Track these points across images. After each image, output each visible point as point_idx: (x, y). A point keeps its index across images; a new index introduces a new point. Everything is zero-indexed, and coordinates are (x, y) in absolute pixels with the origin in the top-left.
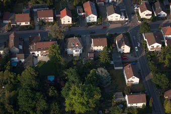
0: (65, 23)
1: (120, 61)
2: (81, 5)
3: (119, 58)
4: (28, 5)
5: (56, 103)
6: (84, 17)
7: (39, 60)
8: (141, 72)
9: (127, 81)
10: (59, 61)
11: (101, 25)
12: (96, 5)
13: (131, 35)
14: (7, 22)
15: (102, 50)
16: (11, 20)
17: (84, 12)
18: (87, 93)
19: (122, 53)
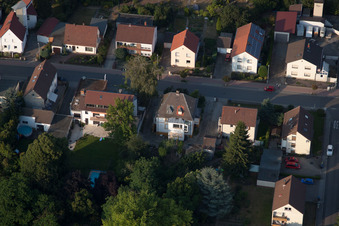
0: (179, 65)
1: (278, 167)
3: (277, 163)
4: (110, 14)
7: (85, 131)
10: (125, 138)
11: (264, 82)
13: (328, 117)
14: (46, 39)
16: (54, 36)
17: (232, 47)
18: (151, 214)
19: (289, 151)
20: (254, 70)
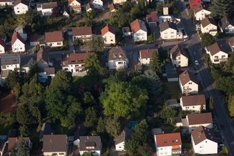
1: (176, 72)
3: (174, 71)
5: (92, 108)
6: (131, 37)
7: (73, 76)
9: (182, 87)
12: (147, 25)
13: (190, 51)
16: (40, 41)
17: (131, 31)
18: (130, 90)
19: (177, 66)
20: (146, 39)
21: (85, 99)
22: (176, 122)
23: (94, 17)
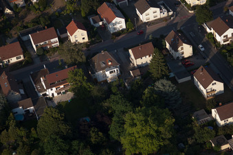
1: (184, 68)
2: (93, 12)
3: (181, 66)
4: (11, 35)
5: (108, 151)
6: (104, 27)
8: (221, 75)
9: (204, 91)
10: (90, 91)
12: (118, 7)
13: (185, 32)
15: (149, 62)
17: (102, 20)
18: (153, 118)
19: (181, 58)
20: (124, 27)
21: (93, 140)
22: (219, 144)
23: (45, 8)
